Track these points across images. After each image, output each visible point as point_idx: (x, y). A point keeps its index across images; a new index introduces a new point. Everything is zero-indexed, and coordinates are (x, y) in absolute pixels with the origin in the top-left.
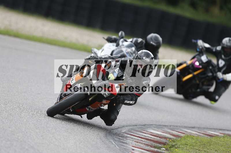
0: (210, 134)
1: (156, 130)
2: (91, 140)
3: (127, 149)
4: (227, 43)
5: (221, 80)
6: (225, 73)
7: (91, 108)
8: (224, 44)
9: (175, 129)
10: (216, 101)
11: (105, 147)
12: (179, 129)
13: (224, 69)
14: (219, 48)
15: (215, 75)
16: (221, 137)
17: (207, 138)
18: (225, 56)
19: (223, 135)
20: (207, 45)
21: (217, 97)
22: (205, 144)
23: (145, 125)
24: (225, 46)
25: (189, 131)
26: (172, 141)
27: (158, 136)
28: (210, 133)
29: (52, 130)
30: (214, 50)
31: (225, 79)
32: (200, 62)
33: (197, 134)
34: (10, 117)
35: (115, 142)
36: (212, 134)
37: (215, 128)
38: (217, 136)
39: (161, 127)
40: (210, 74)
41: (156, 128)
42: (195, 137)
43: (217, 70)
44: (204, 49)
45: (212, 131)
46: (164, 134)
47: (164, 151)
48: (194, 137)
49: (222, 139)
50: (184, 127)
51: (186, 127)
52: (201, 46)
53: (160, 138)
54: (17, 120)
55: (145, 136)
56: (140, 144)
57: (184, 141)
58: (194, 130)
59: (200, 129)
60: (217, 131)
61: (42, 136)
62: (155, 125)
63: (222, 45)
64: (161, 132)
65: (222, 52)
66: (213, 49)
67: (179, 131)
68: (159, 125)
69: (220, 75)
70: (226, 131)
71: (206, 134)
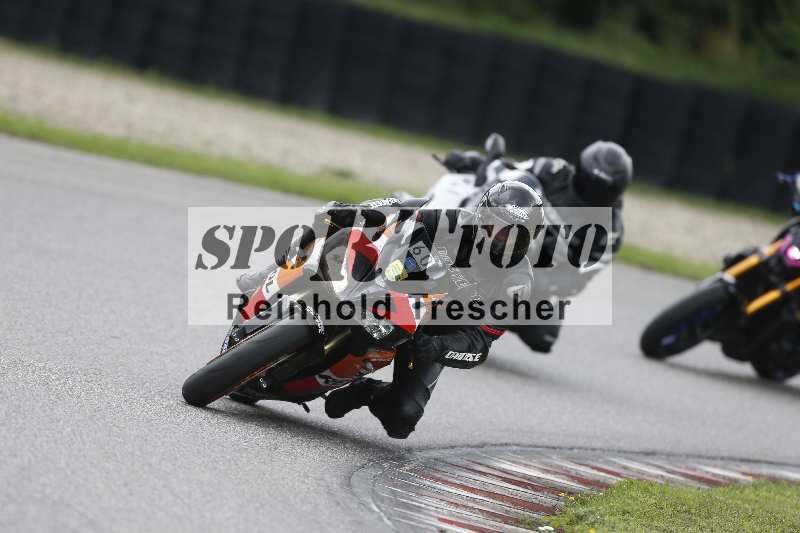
0: (709, 477)
1: (520, 464)
2: (295, 497)
3: (421, 528)
7: (333, 377)
9: (587, 459)
11: (343, 522)
12: (601, 460)
16: (745, 487)
17: (699, 489)
19: (755, 480)
23: (481, 446)
25: (635, 466)
27: (529, 485)
28: (707, 472)
29: (160, 462)
33: (662, 476)
34: (16, 419)
35: (379, 503)
36: (714, 475)
37: (725, 454)
38: (734, 482)
39: (537, 452)
41: (522, 457)
42: (655, 487)
45: (715, 466)
46: (549, 477)
48: (652, 485)
49: (750, 494)
50: (619, 452)
51: (625, 452)
53: (535, 490)
54: (40, 429)
56: (465, 512)
58: (651, 461)
59: (671, 458)
60: (732, 465)
61: (126, 485)
62: (518, 445)
67: (599, 465)
68: (530, 446)
70: (764, 465)
71: (694, 478)
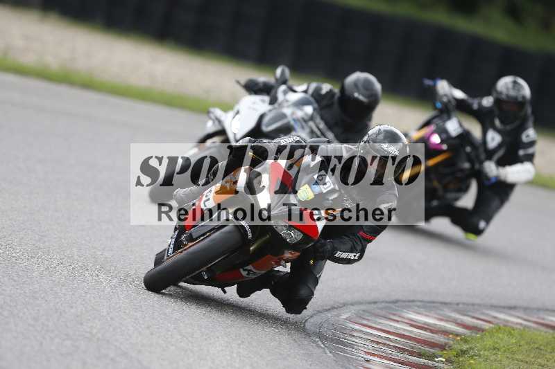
1: (422, 315)
3: (353, 359)
4: (508, 89)
5: (493, 180)
6: (502, 163)
8: (501, 93)
9: (469, 312)
10: (478, 232)
11: (299, 354)
12: (478, 312)
13: (501, 153)
14: (487, 102)
15: (477, 166)
17: (546, 332)
18: (502, 122)
20: (459, 94)
21: (482, 224)
22: (542, 347)
23: (396, 303)
24: (504, 97)
25: (502, 316)
26: (461, 340)
27: (428, 329)
30: (475, 106)
31: (502, 178)
32: (444, 136)
33: (521, 323)
35: (324, 342)
39: (434, 307)
40: (467, 165)
41: (423, 310)
42: (516, 331)
43: (483, 156)
44: (454, 103)
46: (442, 324)
47: (441, 365)
48: (514, 330)
52: (446, 95)
53: (433, 333)
55: (397, 328)
56: (383, 348)
57: (490, 340)
59: (527, 311)
62: (421, 302)
63: (495, 94)
64: (435, 318)
65: (497, 112)
66: (472, 104)
69: (491, 168)
